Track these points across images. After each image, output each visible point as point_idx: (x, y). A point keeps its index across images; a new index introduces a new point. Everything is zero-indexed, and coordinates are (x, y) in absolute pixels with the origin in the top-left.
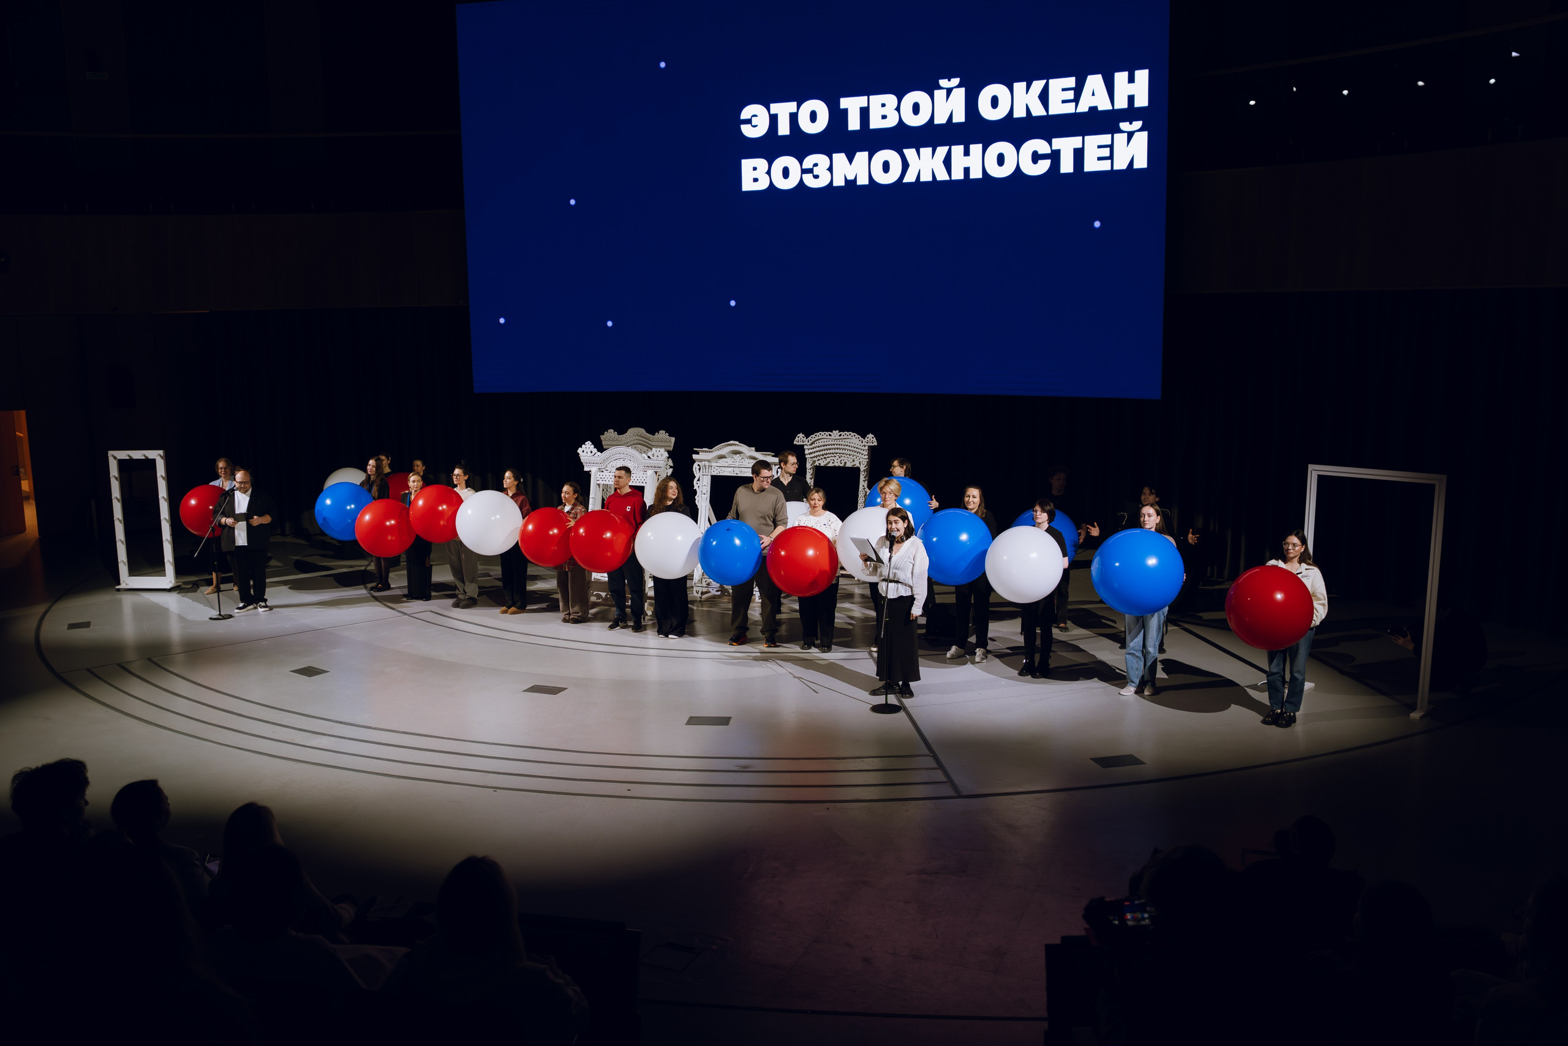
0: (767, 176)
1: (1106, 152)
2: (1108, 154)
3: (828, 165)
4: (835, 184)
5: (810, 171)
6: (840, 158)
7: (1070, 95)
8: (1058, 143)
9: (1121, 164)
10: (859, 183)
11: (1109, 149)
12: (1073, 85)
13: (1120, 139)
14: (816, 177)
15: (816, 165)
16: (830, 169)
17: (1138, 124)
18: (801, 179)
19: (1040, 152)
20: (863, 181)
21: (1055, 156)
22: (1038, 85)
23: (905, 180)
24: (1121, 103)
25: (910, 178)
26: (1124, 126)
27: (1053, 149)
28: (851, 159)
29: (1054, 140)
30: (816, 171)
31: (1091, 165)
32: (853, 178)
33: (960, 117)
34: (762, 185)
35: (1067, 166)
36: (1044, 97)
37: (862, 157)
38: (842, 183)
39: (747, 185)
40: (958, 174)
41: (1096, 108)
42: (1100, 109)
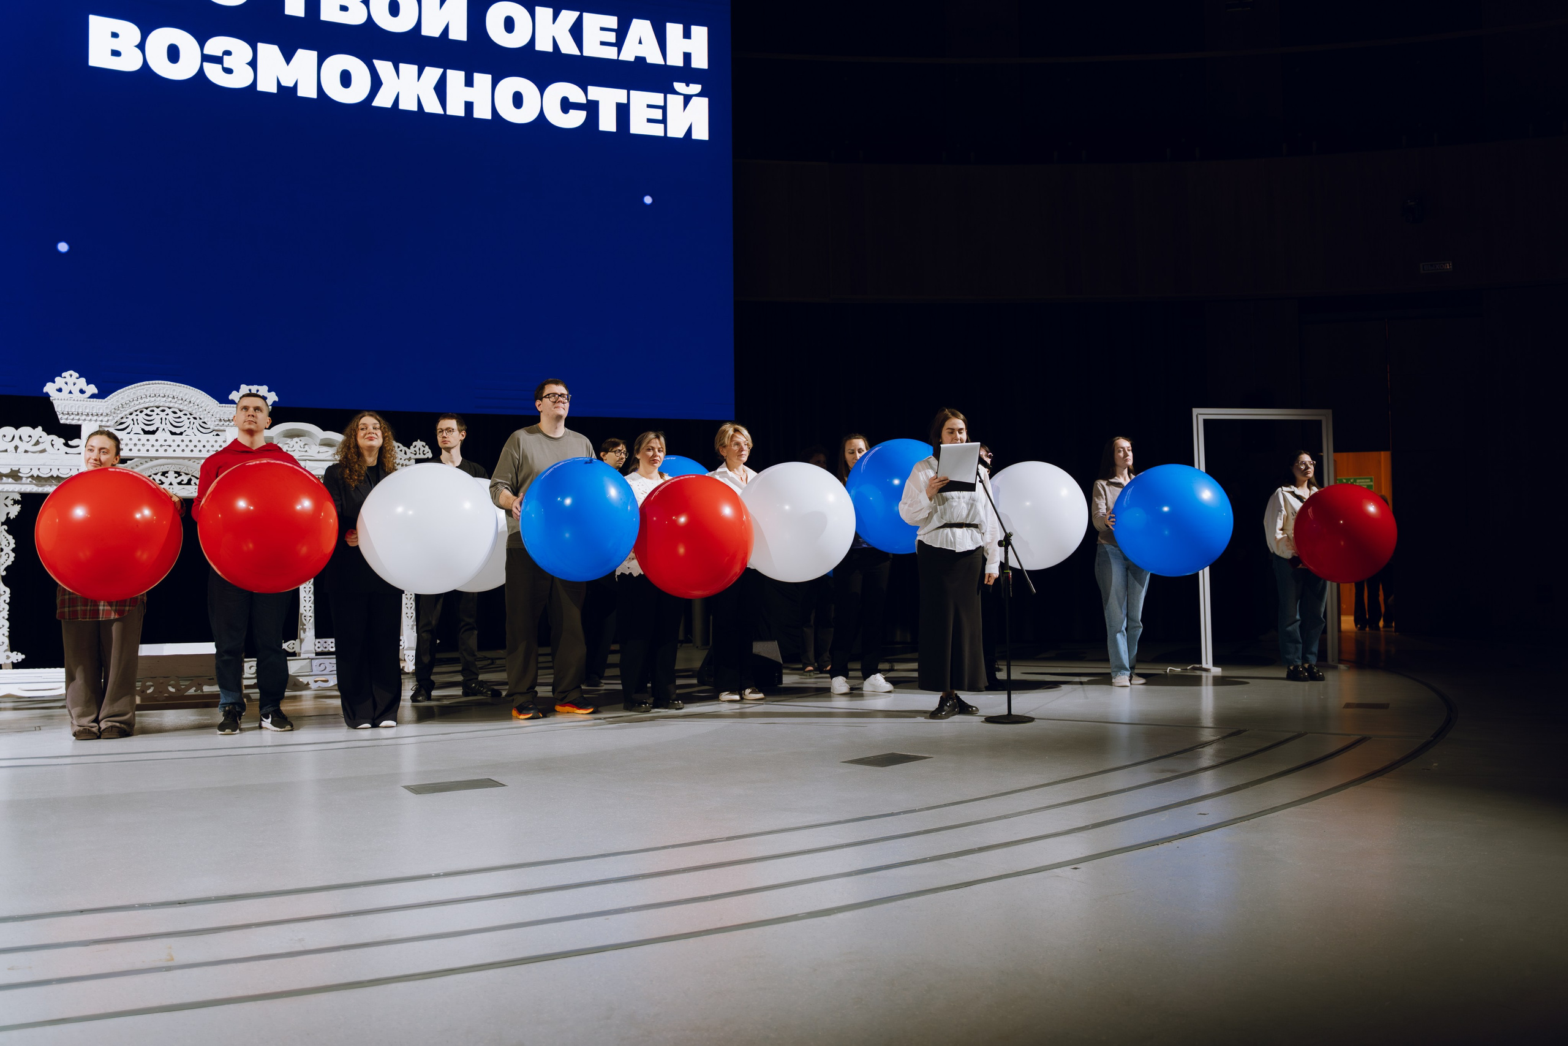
0: (139, 52)
1: (658, 114)
2: (660, 118)
3: (249, 56)
4: (260, 88)
5: (218, 60)
6: (269, 52)
7: (611, 37)
8: (595, 93)
9: (676, 131)
10: (301, 93)
11: (660, 111)
12: (615, 26)
13: (676, 102)
14: (229, 71)
15: (228, 53)
16: (253, 64)
17: (695, 88)
18: (201, 68)
19: (571, 100)
20: (308, 91)
21: (592, 108)
22: (568, 17)
23: (376, 103)
24: (675, 59)
25: (383, 100)
26: (679, 86)
27: (590, 98)
28: (288, 57)
29: (590, 89)
30: (228, 62)
31: (639, 126)
32: (291, 85)
33: (459, 33)
34: (130, 63)
35: (607, 122)
36: (577, 31)
37: (306, 57)
38: (274, 89)
39: (99, 57)
40: (456, 109)
41: (644, 59)
42: (649, 61)
